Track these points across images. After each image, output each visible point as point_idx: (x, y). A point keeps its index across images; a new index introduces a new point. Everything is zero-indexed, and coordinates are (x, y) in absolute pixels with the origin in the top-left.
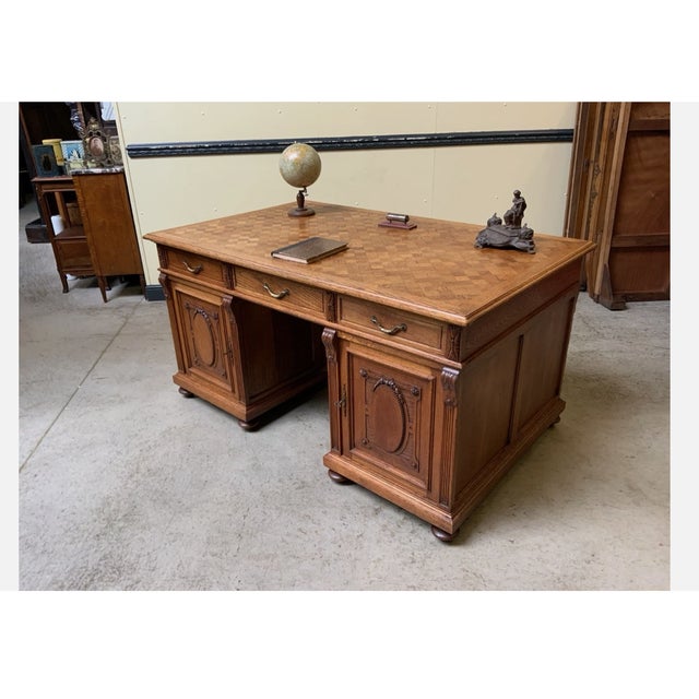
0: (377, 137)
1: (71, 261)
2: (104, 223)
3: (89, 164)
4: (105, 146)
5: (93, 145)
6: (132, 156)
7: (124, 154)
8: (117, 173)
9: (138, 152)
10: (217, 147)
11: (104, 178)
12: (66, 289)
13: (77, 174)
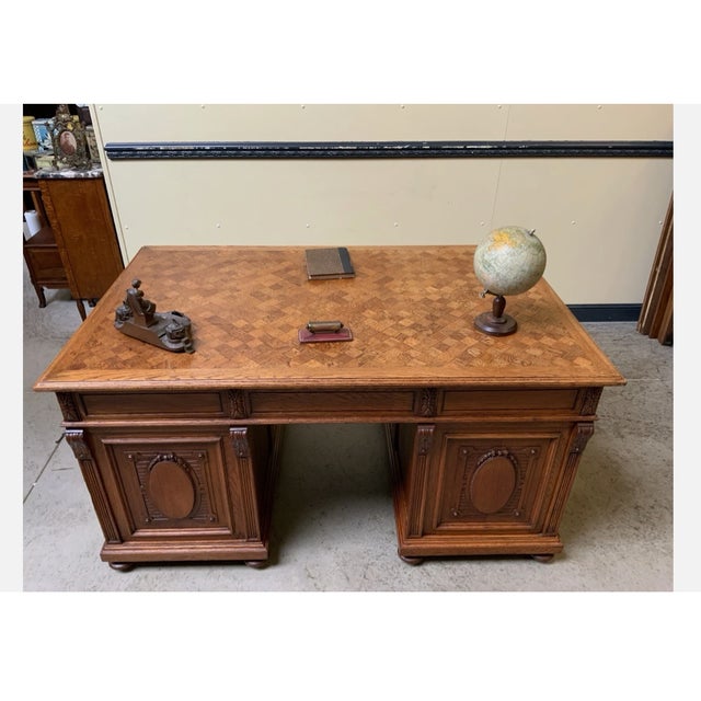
0: (429, 143)
1: (47, 272)
2: (81, 237)
3: (59, 164)
4: (79, 142)
5: (63, 140)
6: (113, 158)
7: (103, 155)
8: (94, 179)
9: (120, 153)
10: (221, 149)
11: (79, 183)
12: (43, 303)
13: (44, 178)
